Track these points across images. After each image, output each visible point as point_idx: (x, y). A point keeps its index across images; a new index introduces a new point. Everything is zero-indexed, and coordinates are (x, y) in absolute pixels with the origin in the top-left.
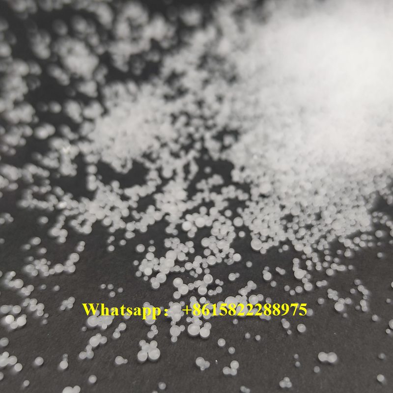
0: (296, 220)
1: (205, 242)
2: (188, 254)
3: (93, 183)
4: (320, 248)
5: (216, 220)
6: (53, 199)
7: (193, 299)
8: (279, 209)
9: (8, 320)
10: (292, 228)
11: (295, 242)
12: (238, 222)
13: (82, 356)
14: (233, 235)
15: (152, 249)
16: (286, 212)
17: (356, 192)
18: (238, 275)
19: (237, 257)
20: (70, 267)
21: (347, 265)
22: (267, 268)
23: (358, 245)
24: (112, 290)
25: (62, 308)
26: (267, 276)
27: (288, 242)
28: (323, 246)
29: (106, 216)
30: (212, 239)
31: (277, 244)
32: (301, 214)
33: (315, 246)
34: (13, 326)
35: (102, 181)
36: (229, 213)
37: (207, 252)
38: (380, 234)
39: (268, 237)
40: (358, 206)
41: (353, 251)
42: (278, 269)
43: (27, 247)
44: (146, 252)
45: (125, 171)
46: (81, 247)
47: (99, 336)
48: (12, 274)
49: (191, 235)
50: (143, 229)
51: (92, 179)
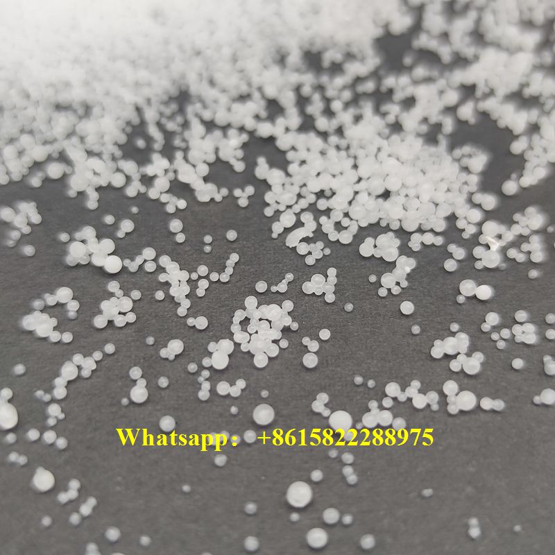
51: (525, 182)
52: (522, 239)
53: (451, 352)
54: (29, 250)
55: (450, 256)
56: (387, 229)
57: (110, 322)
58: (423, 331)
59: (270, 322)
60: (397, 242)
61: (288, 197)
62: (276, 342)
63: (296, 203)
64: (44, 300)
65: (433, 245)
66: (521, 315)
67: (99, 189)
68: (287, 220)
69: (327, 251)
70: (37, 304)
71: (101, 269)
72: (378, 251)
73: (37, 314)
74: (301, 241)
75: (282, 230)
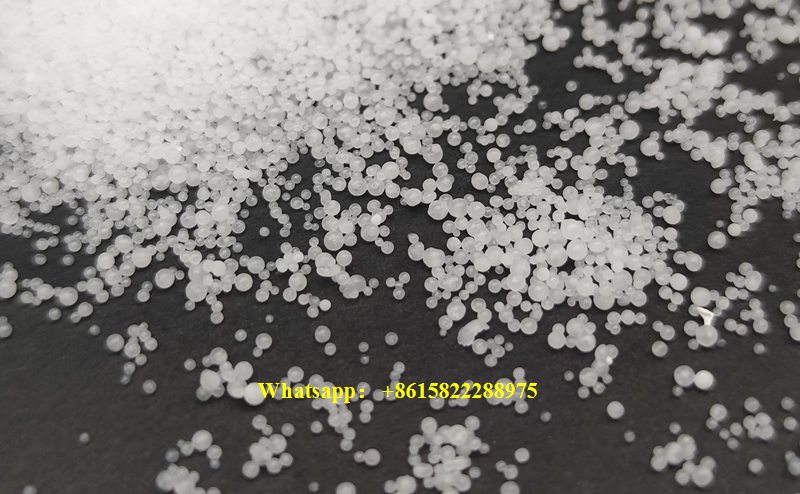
51: (735, 230)
52: (739, 305)
53: (674, 460)
54: (149, 387)
55: (658, 337)
56: (577, 310)
57: (263, 469)
58: (638, 436)
59: (454, 447)
60: (592, 327)
61: (452, 282)
62: (465, 472)
63: (463, 288)
64: (179, 449)
65: (635, 324)
66: (752, 404)
67: (221, 296)
68: (456, 311)
69: (510, 347)
70: (171, 455)
71: (242, 402)
72: (571, 341)
73: (173, 468)
74: (476, 338)
75: (451, 324)
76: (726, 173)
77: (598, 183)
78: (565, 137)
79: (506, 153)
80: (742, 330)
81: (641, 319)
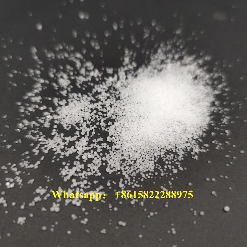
0: (126, 162)
1: (89, 165)
2: (81, 169)
3: (54, 132)
4: (132, 175)
5: (96, 156)
6: (38, 136)
7: (78, 189)
8: (120, 156)
9: (8, 184)
10: (124, 165)
11: (123, 171)
12: (104, 159)
13: (30, 204)
14: (100, 164)
15: (68, 164)
16: (123, 157)
17: (152, 154)
18: (98, 181)
19: (99, 174)
20: (36, 166)
21: (140, 185)
22: (109, 181)
23: (147, 177)
24: (49, 179)
25: (29, 183)
26: (109, 184)
27: (121, 171)
28: (134, 175)
29: (55, 148)
30: (92, 164)
31: (116, 171)
32: (129, 160)
33: (130, 174)
34: (9, 187)
35: (58, 132)
36: (101, 154)
37: (89, 170)
38: (156, 174)
39: (114, 167)
40: (151, 160)
41: (144, 179)
42: (113, 182)
43: (23, 154)
44: (66, 165)
45: (68, 129)
46: (42, 159)
47: (39, 197)
48: (15, 165)
49: (85, 161)
50: (67, 155)
51: (54, 130)
76: (63, 138)
77: (80, 123)
78: (91, 126)
79: (96, 118)
80: (43, 118)
81: (57, 111)
